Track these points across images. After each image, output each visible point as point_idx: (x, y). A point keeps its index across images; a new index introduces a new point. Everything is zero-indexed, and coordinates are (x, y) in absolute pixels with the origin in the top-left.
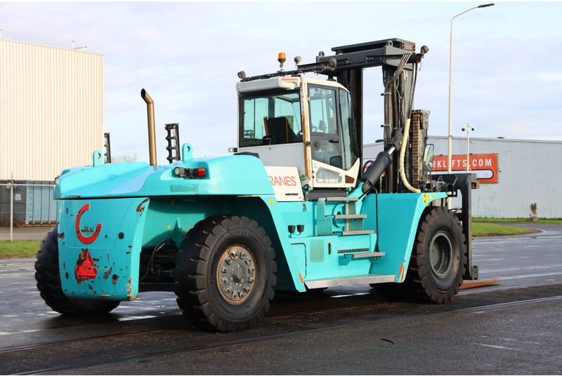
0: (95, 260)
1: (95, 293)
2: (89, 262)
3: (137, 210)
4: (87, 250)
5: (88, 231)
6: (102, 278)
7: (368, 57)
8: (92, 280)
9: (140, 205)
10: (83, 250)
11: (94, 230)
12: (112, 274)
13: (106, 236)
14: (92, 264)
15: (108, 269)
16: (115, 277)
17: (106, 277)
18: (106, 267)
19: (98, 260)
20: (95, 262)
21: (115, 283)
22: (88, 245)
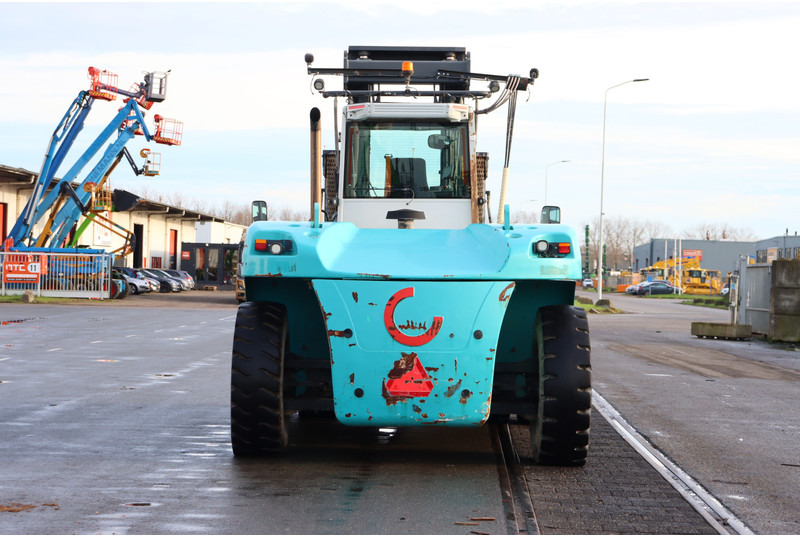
0: (429, 369)
1: (425, 416)
2: (418, 373)
3: (501, 299)
4: (413, 355)
5: (413, 328)
6: (441, 396)
7: (439, 71)
8: (422, 398)
9: (504, 291)
10: (404, 355)
11: (428, 326)
12: (462, 388)
13: (452, 335)
14: (424, 375)
15: (454, 382)
16: (466, 393)
17: (450, 392)
18: (450, 379)
19: (436, 370)
20: (431, 373)
21: (465, 402)
22: (414, 348)
